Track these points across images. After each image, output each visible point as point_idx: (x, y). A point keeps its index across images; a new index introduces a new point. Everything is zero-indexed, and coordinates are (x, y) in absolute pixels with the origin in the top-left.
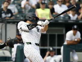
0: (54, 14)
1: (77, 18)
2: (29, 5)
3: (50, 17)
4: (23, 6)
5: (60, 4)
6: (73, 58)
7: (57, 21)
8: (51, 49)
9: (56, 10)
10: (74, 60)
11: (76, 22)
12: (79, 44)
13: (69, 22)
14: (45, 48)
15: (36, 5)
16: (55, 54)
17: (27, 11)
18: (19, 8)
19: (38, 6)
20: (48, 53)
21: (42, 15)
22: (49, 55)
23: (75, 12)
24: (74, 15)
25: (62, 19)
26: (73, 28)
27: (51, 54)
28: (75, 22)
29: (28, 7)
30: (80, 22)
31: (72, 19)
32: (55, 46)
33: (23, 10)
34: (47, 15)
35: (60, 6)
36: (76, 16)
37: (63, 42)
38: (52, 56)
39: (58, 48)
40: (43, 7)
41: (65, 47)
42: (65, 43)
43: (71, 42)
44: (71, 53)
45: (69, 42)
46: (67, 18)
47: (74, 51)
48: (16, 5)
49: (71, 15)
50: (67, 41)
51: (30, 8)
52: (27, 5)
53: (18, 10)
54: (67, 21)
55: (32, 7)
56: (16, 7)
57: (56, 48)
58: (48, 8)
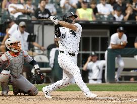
0: (97, 14)
1: (123, 19)
2: (69, 4)
3: (93, 18)
4: (62, 5)
5: (104, 3)
6: (118, 64)
7: (101, 22)
8: (93, 53)
9: (99, 10)
10: (120, 66)
11: (122, 24)
12: (126, 49)
13: (115, 23)
14: (87, 52)
15: (77, 4)
16: (98, 59)
17: (67, 11)
18: (58, 7)
19: (79, 6)
20: (89, 59)
21: (83, 15)
22: (91, 60)
23: (120, 12)
24: (119, 16)
25: (106, 20)
26: (118, 30)
27: (93, 60)
28: (120, 23)
29: (68, 7)
30: (127, 23)
31: (117, 20)
32: (98, 50)
33: (63, 10)
34: (89, 16)
35: (104, 5)
36: (122, 17)
37: (108, 46)
38: (94, 62)
39: (102, 52)
40: (84, 7)
41: (110, 51)
42: (110, 47)
43: (116, 46)
44: (116, 58)
45: (113, 46)
46: (112, 19)
47: (120, 56)
48: (54, 4)
49: (116, 16)
50: (112, 44)
51: (70, 7)
52: (67, 5)
53: (57, 9)
54: (112, 22)
55: (72, 6)
56: (55, 6)
57: (100, 52)
58: (90, 7)
